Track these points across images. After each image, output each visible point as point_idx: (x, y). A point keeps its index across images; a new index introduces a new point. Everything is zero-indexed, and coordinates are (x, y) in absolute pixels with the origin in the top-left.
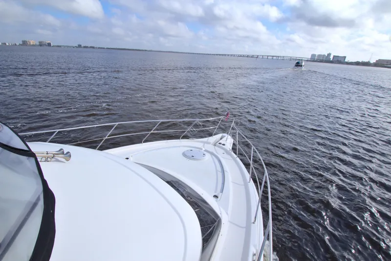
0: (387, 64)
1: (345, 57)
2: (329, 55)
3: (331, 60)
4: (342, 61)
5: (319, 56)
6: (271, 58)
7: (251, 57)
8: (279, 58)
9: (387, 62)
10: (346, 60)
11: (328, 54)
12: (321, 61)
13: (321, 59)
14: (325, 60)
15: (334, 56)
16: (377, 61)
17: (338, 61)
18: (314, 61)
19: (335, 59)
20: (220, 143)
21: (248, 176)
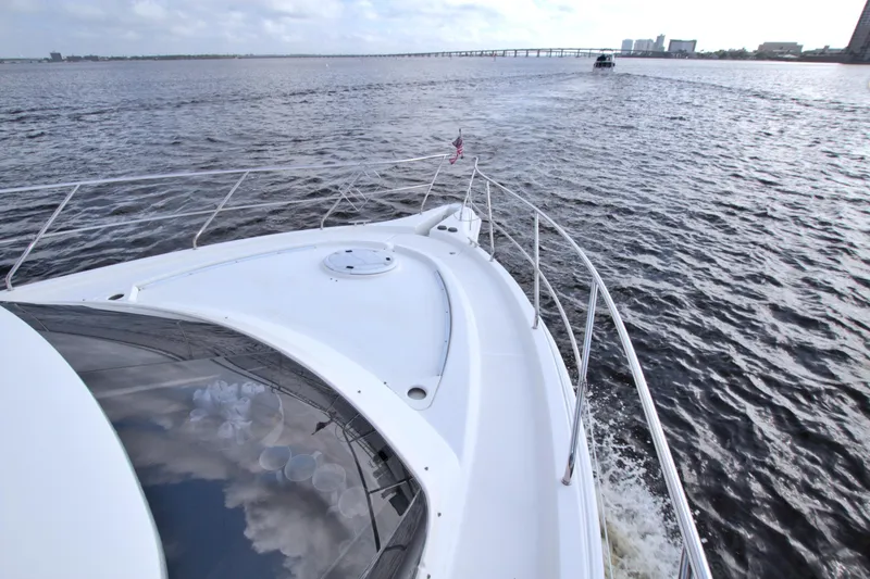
0: (782, 53)
1: (694, 42)
2: (661, 39)
3: (666, 50)
4: (689, 51)
5: (640, 42)
6: (535, 54)
7: (491, 55)
8: (553, 54)
9: (781, 48)
10: (697, 50)
11: (659, 38)
12: (645, 55)
13: (645, 49)
14: (653, 51)
15: (672, 41)
16: (761, 47)
17: (680, 51)
18: (629, 56)
19: (674, 49)
20: (441, 228)
21: (529, 311)
